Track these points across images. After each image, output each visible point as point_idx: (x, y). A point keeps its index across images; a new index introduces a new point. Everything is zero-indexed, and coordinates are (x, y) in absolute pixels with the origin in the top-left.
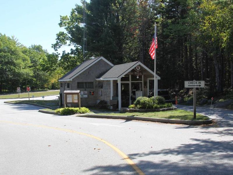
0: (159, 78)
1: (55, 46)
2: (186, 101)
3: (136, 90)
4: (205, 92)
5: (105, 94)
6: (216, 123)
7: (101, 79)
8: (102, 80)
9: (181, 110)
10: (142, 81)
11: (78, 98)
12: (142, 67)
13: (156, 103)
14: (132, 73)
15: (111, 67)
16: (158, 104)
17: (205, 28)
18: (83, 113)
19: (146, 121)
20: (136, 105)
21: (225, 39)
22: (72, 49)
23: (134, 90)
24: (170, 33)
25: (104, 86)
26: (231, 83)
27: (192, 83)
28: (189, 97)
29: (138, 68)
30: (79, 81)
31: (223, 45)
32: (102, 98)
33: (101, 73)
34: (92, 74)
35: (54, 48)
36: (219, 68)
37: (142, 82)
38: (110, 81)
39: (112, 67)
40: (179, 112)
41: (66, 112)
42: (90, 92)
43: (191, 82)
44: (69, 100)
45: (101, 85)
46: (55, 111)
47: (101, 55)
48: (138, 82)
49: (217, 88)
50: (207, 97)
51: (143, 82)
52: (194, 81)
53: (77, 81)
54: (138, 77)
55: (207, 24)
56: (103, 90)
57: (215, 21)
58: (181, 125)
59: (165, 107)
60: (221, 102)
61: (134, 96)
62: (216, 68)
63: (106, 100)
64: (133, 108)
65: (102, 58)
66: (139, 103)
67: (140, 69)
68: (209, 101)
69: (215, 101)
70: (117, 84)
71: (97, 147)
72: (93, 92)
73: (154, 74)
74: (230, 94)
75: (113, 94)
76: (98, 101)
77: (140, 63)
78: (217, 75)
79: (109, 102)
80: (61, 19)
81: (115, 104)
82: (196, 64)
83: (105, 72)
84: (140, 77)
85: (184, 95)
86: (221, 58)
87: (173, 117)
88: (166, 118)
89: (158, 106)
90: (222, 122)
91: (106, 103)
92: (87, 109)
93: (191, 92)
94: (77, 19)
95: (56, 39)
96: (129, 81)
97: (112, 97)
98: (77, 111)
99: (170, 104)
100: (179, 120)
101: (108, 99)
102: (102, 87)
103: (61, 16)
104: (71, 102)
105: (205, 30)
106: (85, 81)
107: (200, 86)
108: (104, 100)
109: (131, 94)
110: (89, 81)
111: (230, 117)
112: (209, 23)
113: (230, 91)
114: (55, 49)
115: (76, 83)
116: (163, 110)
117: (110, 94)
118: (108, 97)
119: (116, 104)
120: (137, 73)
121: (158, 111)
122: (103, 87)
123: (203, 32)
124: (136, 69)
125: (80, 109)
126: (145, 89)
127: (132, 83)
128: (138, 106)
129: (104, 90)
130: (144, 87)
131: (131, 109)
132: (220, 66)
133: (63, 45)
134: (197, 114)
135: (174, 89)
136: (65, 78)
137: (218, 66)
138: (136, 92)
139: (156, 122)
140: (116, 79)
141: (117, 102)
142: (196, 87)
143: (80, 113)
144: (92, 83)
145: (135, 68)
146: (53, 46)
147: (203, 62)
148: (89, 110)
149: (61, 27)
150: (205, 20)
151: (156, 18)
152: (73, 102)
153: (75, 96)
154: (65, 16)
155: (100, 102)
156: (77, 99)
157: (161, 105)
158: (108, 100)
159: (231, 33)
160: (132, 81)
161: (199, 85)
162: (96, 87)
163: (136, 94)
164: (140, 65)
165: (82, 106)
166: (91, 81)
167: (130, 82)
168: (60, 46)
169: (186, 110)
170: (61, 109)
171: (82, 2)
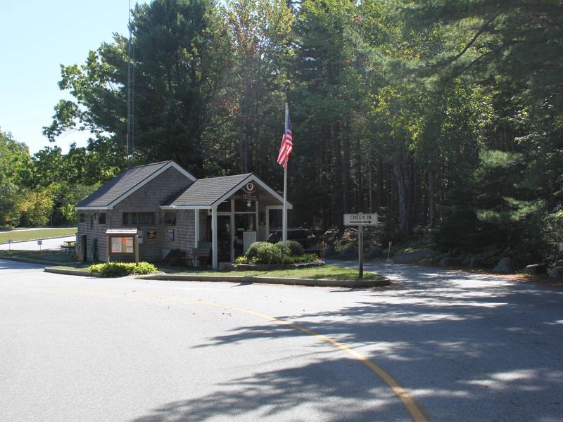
0: (291, 207)
1: (50, 132)
2: (338, 253)
3: (243, 229)
4: (377, 235)
5: (182, 236)
6: (396, 285)
7: (173, 206)
8: (174, 210)
9: (333, 267)
10: (255, 211)
11: (134, 245)
12: (256, 185)
13: (287, 254)
14: (238, 197)
15: (190, 183)
16: (291, 255)
17: (378, 110)
18: (145, 273)
19: (274, 283)
20: (250, 257)
21: (415, 135)
22: (90, 140)
23: (239, 229)
24: (308, 113)
25: (180, 220)
26: (429, 216)
27: (356, 218)
28: (343, 243)
29: (250, 188)
30: (126, 211)
31: (412, 147)
32: (174, 245)
33: (170, 194)
34: (152, 197)
35: (49, 134)
36: (404, 185)
37: (254, 215)
38: (193, 211)
39: (193, 183)
40: (330, 270)
41: (111, 272)
42: (149, 233)
43: (355, 215)
44: (117, 247)
45: (171, 218)
46: (88, 269)
47: (169, 158)
48: (247, 214)
49: (401, 226)
50: (380, 245)
51: (257, 213)
52: (361, 215)
53: (122, 211)
54: (249, 205)
55: (382, 102)
56: (176, 229)
57: (398, 96)
58: (338, 288)
59: (303, 261)
60: (407, 254)
61: (239, 241)
62: (399, 184)
63: (182, 248)
64: (243, 262)
65: (173, 164)
66: (254, 252)
67: (254, 189)
68: (385, 251)
69: (397, 252)
70: (210, 217)
71: (226, 312)
72: (155, 233)
73: (284, 200)
74: (426, 238)
75: (200, 236)
76: (167, 252)
77: (253, 177)
78: (401, 199)
79: (191, 252)
80: (63, 72)
81: (206, 257)
82: (359, 175)
83: (177, 193)
84: (253, 203)
85: (335, 239)
86: (410, 166)
87: (323, 276)
88: (310, 277)
89: (292, 259)
90: (406, 283)
91: (184, 254)
92: (151, 266)
93: (349, 234)
94: (104, 75)
95: (54, 117)
96: (230, 211)
97: (198, 243)
98: (132, 268)
99: (311, 255)
100: (334, 280)
101: (187, 246)
102: (174, 223)
103: (62, 66)
104: (121, 251)
105: (377, 113)
106: (139, 211)
107: (370, 222)
108: (178, 250)
109: (233, 238)
110: (146, 210)
111: (422, 277)
112: (386, 101)
113: (427, 232)
114: (49, 137)
115: (121, 214)
116: (301, 267)
117: (192, 237)
118: (188, 243)
119: (208, 255)
120: (248, 196)
121: (293, 268)
122: (177, 223)
123: (375, 118)
124: (246, 189)
125: (137, 265)
126: (262, 227)
127: (235, 214)
128: (254, 259)
129: (180, 230)
130: (260, 224)
131: (241, 264)
132: (406, 181)
133: (67, 129)
134: (365, 273)
135: (312, 228)
136: (93, 203)
137: (404, 180)
138: (244, 233)
139: (293, 284)
140: (209, 208)
141: (208, 253)
142: (362, 224)
143: (139, 273)
144: (152, 214)
145: (245, 187)
146: (45, 131)
147: (373, 171)
148: (155, 267)
149: (62, 88)
150: (378, 96)
151: (275, 77)
152: (124, 251)
153: (127, 241)
154: (72, 66)
155: (171, 252)
156: (132, 245)
157: (297, 258)
158: (188, 249)
159: (426, 124)
160: (235, 211)
161: (368, 220)
162: (160, 222)
163: (244, 236)
164: (253, 181)
165: (141, 260)
166: (150, 211)
167: (232, 214)
168: (61, 131)
169: (342, 267)
170: (99, 266)
171: (115, 38)
